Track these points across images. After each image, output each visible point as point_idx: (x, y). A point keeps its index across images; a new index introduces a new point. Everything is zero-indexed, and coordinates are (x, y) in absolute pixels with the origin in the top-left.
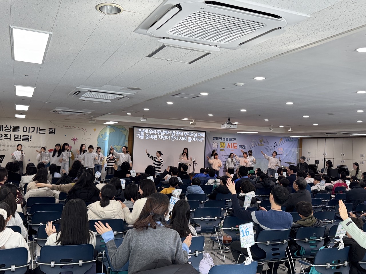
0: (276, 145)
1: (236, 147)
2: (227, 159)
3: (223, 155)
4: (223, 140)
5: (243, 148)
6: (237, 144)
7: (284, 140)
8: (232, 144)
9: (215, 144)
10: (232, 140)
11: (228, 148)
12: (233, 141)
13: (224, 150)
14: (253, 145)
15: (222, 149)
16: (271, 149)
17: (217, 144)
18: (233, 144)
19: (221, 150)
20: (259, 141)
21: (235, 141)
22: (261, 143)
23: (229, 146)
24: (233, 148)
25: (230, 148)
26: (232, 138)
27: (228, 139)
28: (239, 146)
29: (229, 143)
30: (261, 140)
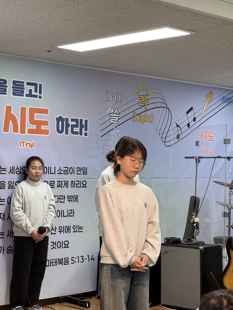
0: (194, 119)
1: (43, 127)
5: (76, 129)
6: (46, 111)
7: (217, 98)
8: (23, 110)
10: (26, 92)
11: (6, 129)
12: (30, 95)
14: (115, 120)
16: (178, 137)
18: (33, 111)
20: (137, 101)
21: (39, 98)
22: (143, 109)
23: (11, 122)
24: (29, 129)
25: (18, 132)
26: (23, 82)
27: (6, 86)
28: (56, 121)
29: (11, 107)
30: (143, 97)
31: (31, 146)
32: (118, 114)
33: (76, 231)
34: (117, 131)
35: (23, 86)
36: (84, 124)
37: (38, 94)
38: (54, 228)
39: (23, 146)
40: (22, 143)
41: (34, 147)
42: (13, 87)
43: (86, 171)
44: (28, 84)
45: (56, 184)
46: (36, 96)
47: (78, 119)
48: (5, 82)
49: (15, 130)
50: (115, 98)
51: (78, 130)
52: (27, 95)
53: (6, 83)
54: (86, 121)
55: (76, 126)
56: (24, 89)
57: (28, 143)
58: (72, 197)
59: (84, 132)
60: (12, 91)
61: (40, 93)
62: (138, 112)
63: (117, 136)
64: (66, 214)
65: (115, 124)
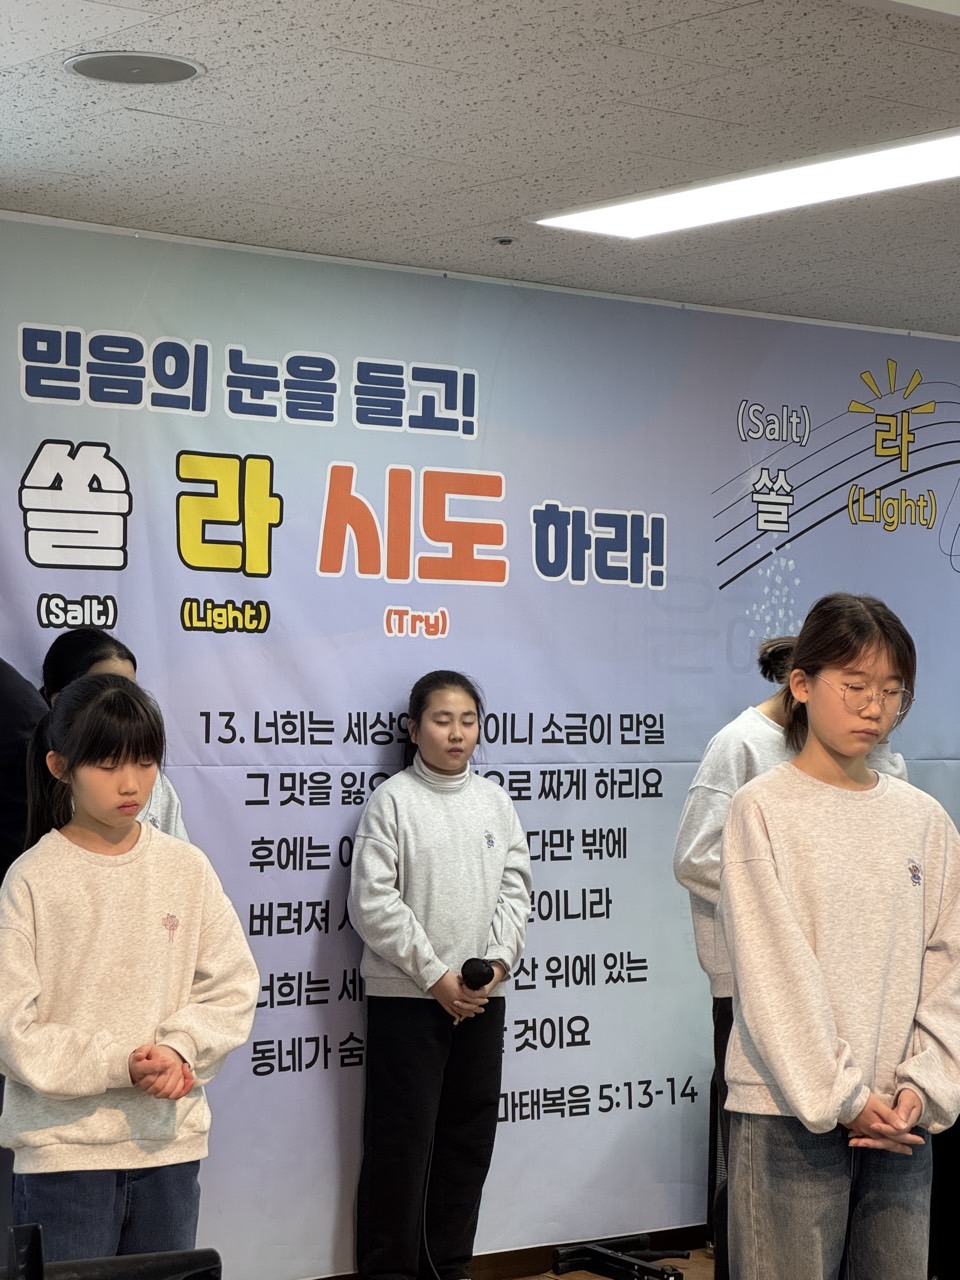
1: (481, 552)
2: (354, 796)
3: (243, 725)
4: (237, 405)
5: (615, 559)
6: (491, 486)
8: (400, 481)
9: (75, 493)
10: (412, 407)
11: (331, 560)
12: (427, 420)
13: (260, 609)
14: (774, 517)
15: (217, 588)
17: (111, 479)
18: (438, 485)
19: (196, 615)
20: (867, 438)
21: (465, 432)
22: (892, 472)
23: (349, 529)
24: (422, 560)
25: (377, 571)
26: (399, 370)
27: (333, 388)
28: (534, 525)
29: (350, 470)
30: (892, 421)
31: (432, 629)
32: (788, 494)
33: (620, 977)
34: (783, 562)
35: (400, 382)
36: (647, 534)
37: (457, 414)
38: (528, 966)
39: (401, 631)
40: (395, 618)
41: (443, 632)
42: (358, 390)
43: (657, 727)
44: (420, 374)
45: (536, 784)
46: (451, 425)
47: (625, 517)
48: (328, 368)
49: (369, 564)
50: (776, 426)
51: (624, 560)
52: (415, 422)
53: (331, 375)
54: (657, 524)
55: (618, 544)
56: (402, 394)
57: (420, 618)
58: (602, 837)
59: (648, 568)
60: (355, 406)
61: (468, 410)
62: (869, 483)
63: (786, 582)
64: (575, 907)
65: (775, 535)
